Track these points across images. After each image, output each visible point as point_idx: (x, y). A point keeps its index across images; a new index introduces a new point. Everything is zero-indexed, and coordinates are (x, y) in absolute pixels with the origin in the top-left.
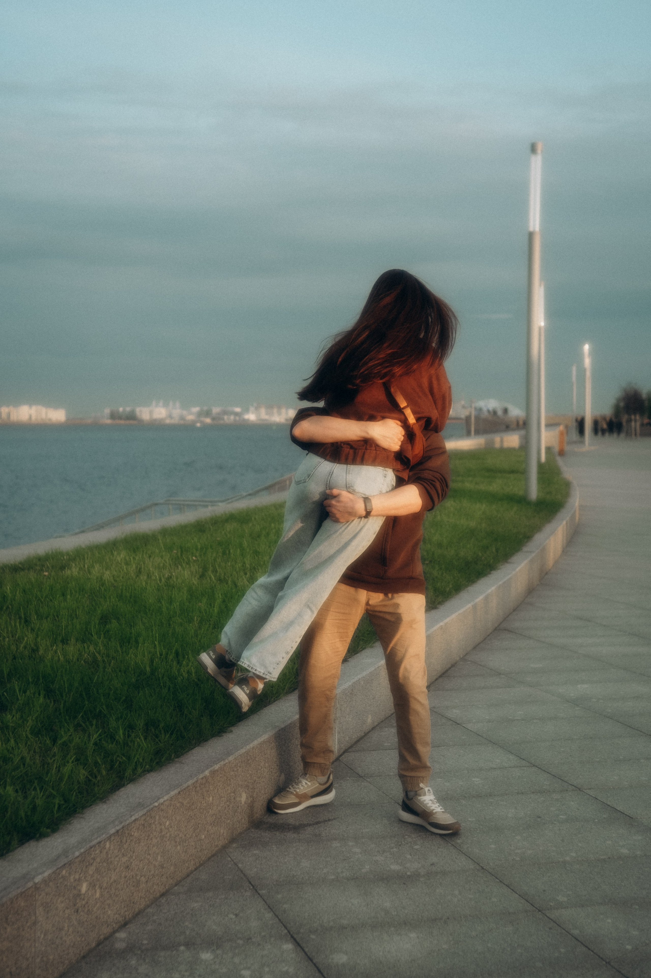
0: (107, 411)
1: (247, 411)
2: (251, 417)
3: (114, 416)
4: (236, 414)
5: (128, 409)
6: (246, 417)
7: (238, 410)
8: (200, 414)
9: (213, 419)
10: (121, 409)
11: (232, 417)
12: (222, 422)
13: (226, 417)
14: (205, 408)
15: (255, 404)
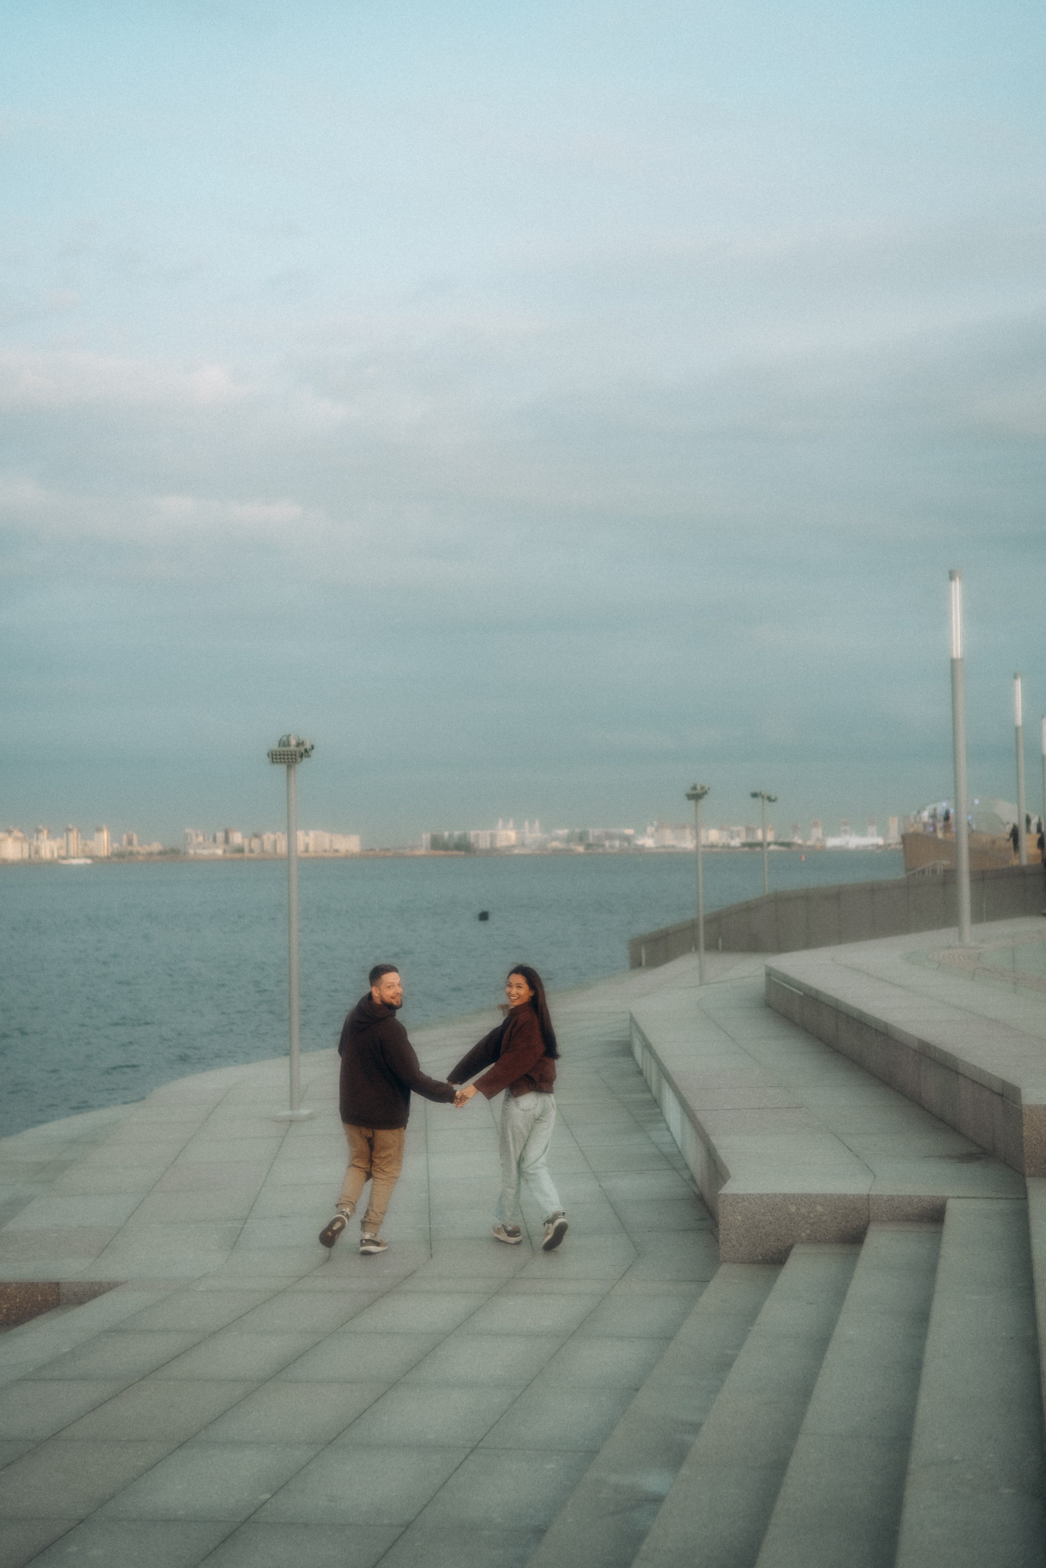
0: (426, 838)
1: (642, 832)
2: (649, 842)
3: (436, 843)
4: (627, 839)
5: (456, 833)
6: (640, 842)
7: (629, 832)
8: (569, 839)
9: (589, 846)
10: (446, 834)
11: (617, 843)
12: (600, 850)
13: (607, 843)
14: (578, 830)
15: (655, 823)
